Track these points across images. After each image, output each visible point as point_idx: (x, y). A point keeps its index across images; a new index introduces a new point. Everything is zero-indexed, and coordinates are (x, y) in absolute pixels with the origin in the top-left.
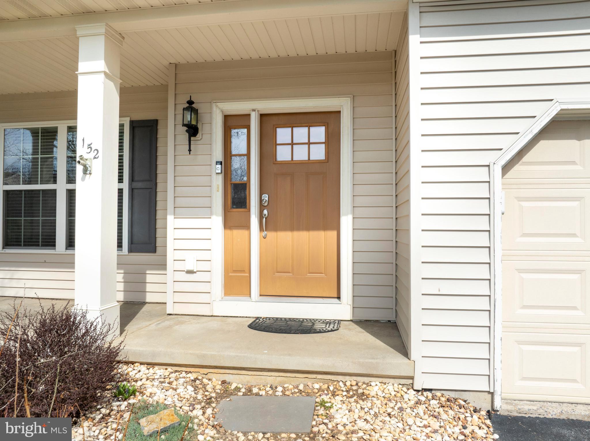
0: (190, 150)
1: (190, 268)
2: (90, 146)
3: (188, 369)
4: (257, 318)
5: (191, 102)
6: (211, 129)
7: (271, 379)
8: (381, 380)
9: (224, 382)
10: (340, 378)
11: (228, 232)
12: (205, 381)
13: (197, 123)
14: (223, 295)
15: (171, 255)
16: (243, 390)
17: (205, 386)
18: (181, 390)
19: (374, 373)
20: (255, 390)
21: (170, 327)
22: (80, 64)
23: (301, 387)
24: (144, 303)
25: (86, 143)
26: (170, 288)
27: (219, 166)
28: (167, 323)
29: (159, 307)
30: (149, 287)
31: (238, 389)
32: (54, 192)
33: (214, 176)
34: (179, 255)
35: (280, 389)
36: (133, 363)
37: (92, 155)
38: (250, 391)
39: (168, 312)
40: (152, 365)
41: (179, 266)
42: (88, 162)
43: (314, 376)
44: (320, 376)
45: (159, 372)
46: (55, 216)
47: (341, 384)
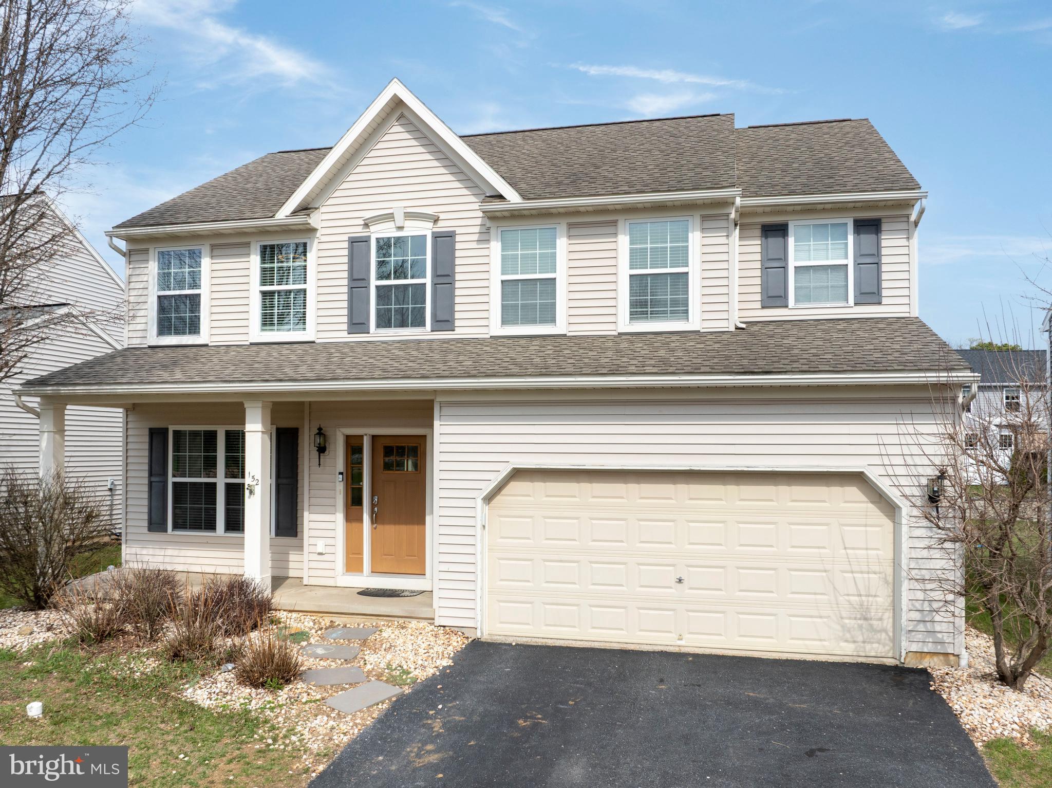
0: (319, 465)
1: (320, 551)
2: (253, 477)
3: (311, 614)
4: (368, 589)
5: (320, 429)
6: (336, 448)
7: (359, 619)
8: (418, 620)
9: (331, 621)
10: (396, 619)
11: (349, 524)
12: (321, 620)
13: (325, 443)
14: (345, 571)
15: (306, 541)
16: (342, 626)
17: (320, 623)
18: (306, 623)
19: (413, 615)
20: (348, 626)
21: (304, 592)
22: (246, 425)
23: (374, 624)
24: (288, 578)
25: (251, 475)
26: (305, 566)
27: (341, 476)
28: (303, 590)
29: (298, 580)
30: (291, 565)
31: (339, 625)
32: (215, 484)
33: (338, 483)
34: (312, 541)
35: (362, 625)
36: (279, 610)
37: (255, 483)
38: (346, 626)
39: (304, 584)
40: (291, 611)
41: (312, 549)
42: (252, 488)
43: (382, 618)
44: (385, 618)
45: (294, 615)
46: (216, 505)
47: (396, 622)
